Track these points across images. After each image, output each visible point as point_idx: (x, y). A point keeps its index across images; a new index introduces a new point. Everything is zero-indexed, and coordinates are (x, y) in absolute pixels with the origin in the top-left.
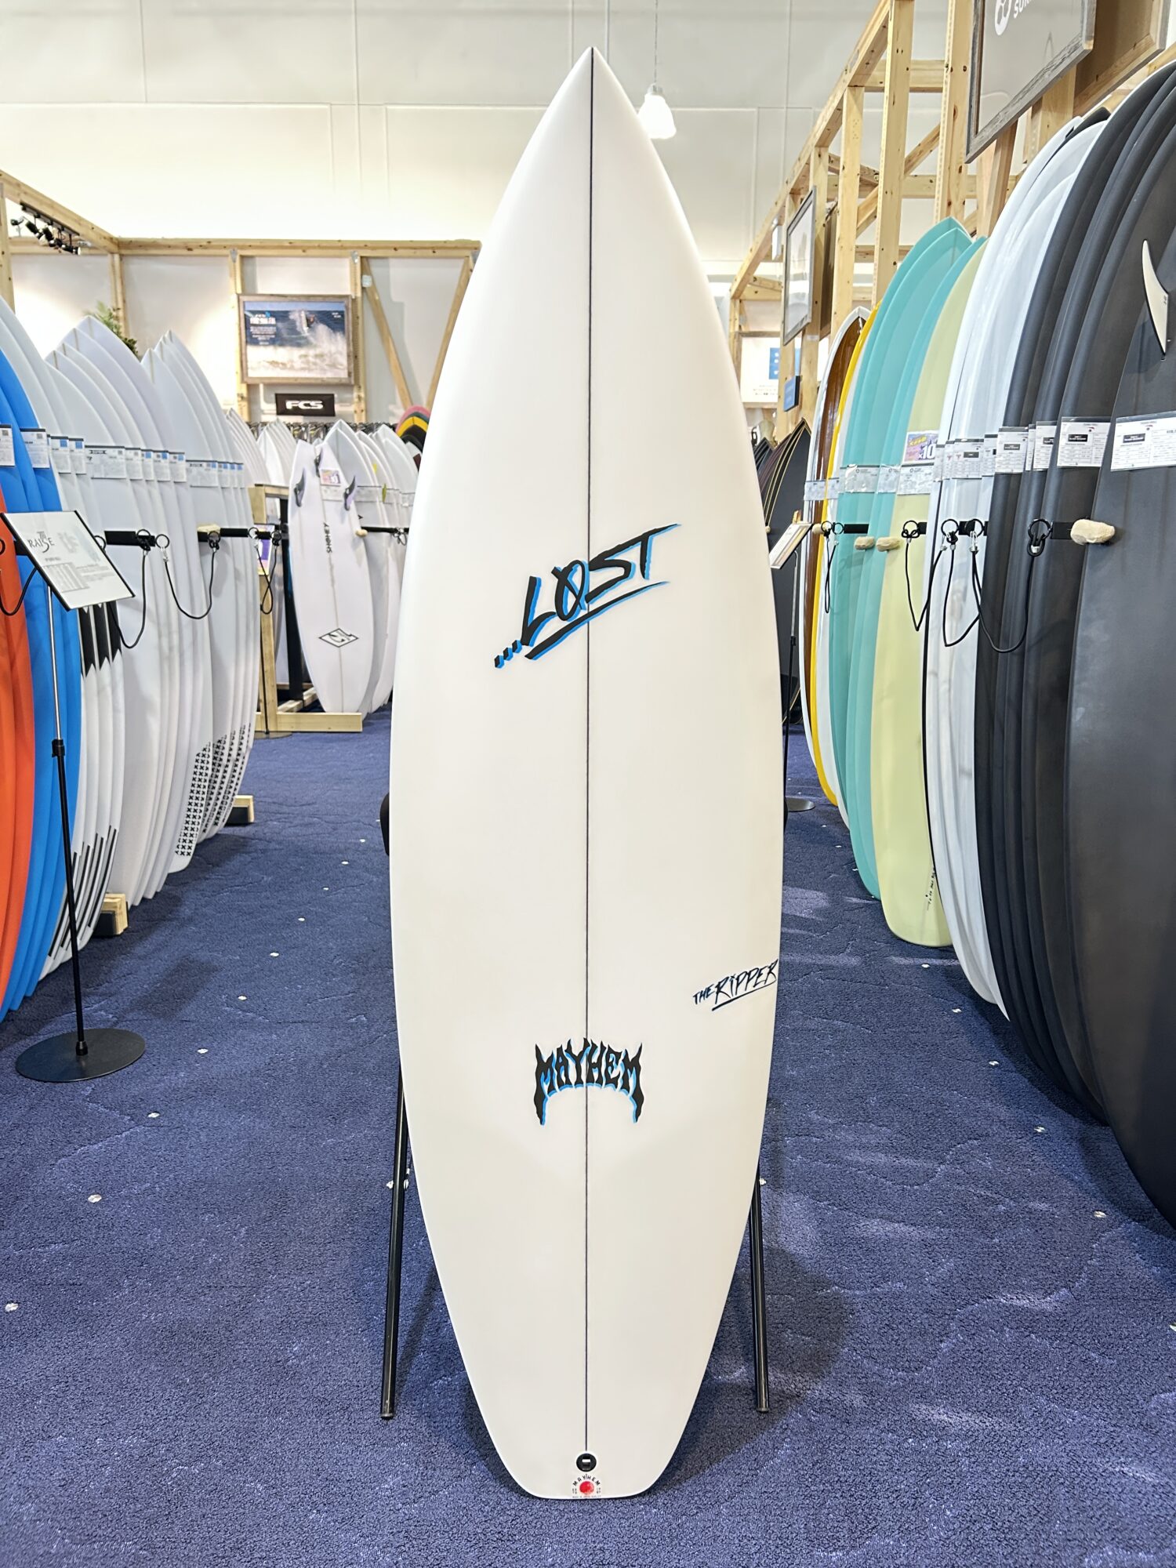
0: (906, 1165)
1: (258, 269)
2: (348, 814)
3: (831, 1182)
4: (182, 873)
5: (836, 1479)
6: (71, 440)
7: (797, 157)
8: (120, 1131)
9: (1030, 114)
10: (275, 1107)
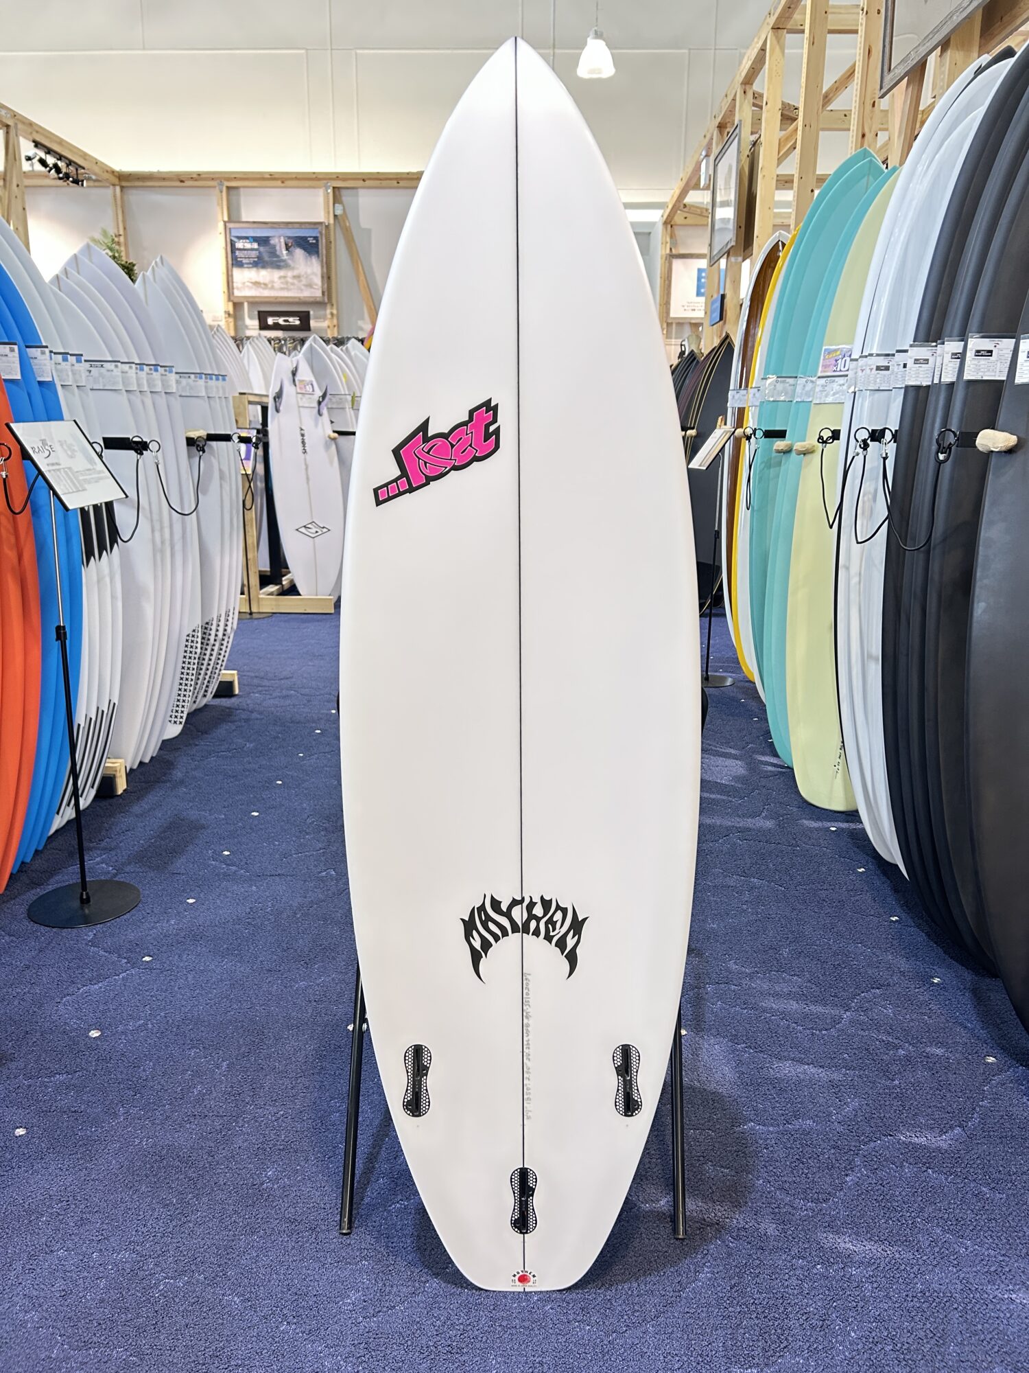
0: (815, 1011)
1: (242, 199)
2: (321, 687)
3: (747, 1026)
4: (174, 740)
5: (752, 1301)
6: (71, 355)
7: (724, 94)
8: (117, 972)
9: (939, 54)
10: (254, 952)
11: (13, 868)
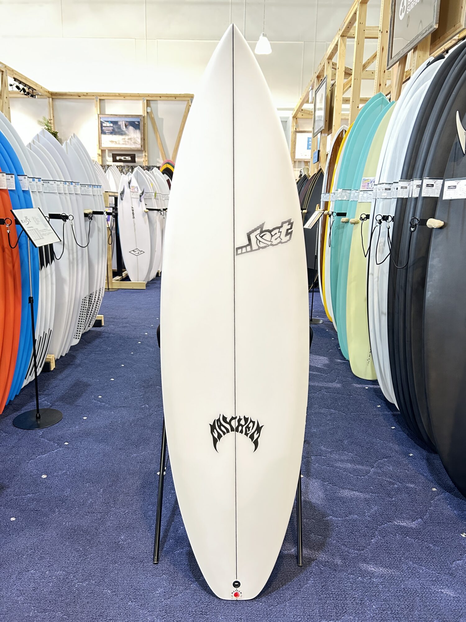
0: (358, 468)
1: (106, 104)
2: (141, 323)
3: (329, 474)
4: (76, 346)
5: (331, 593)
6: (36, 178)
7: (320, 63)
8: (54, 450)
9: (413, 52)
10: (113, 441)
11: (7, 402)
